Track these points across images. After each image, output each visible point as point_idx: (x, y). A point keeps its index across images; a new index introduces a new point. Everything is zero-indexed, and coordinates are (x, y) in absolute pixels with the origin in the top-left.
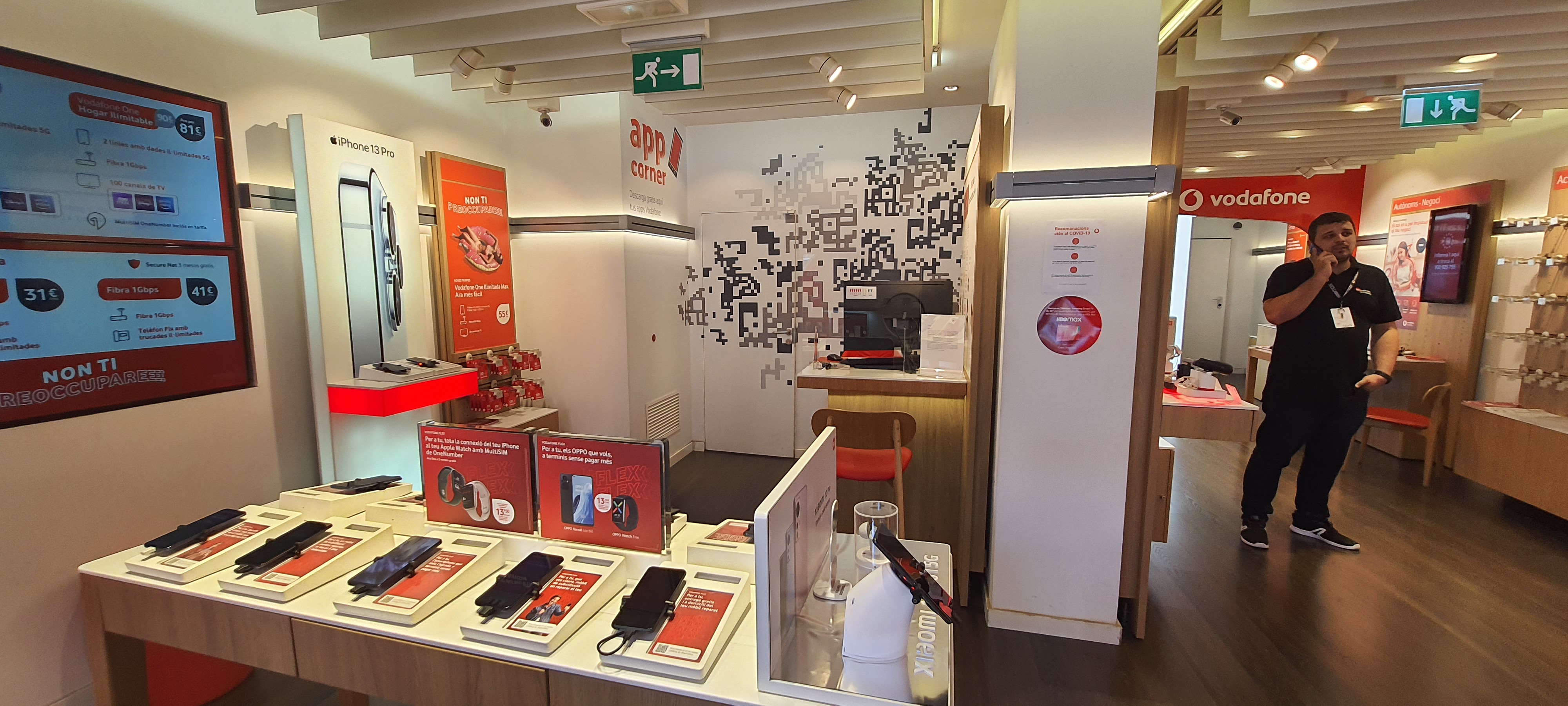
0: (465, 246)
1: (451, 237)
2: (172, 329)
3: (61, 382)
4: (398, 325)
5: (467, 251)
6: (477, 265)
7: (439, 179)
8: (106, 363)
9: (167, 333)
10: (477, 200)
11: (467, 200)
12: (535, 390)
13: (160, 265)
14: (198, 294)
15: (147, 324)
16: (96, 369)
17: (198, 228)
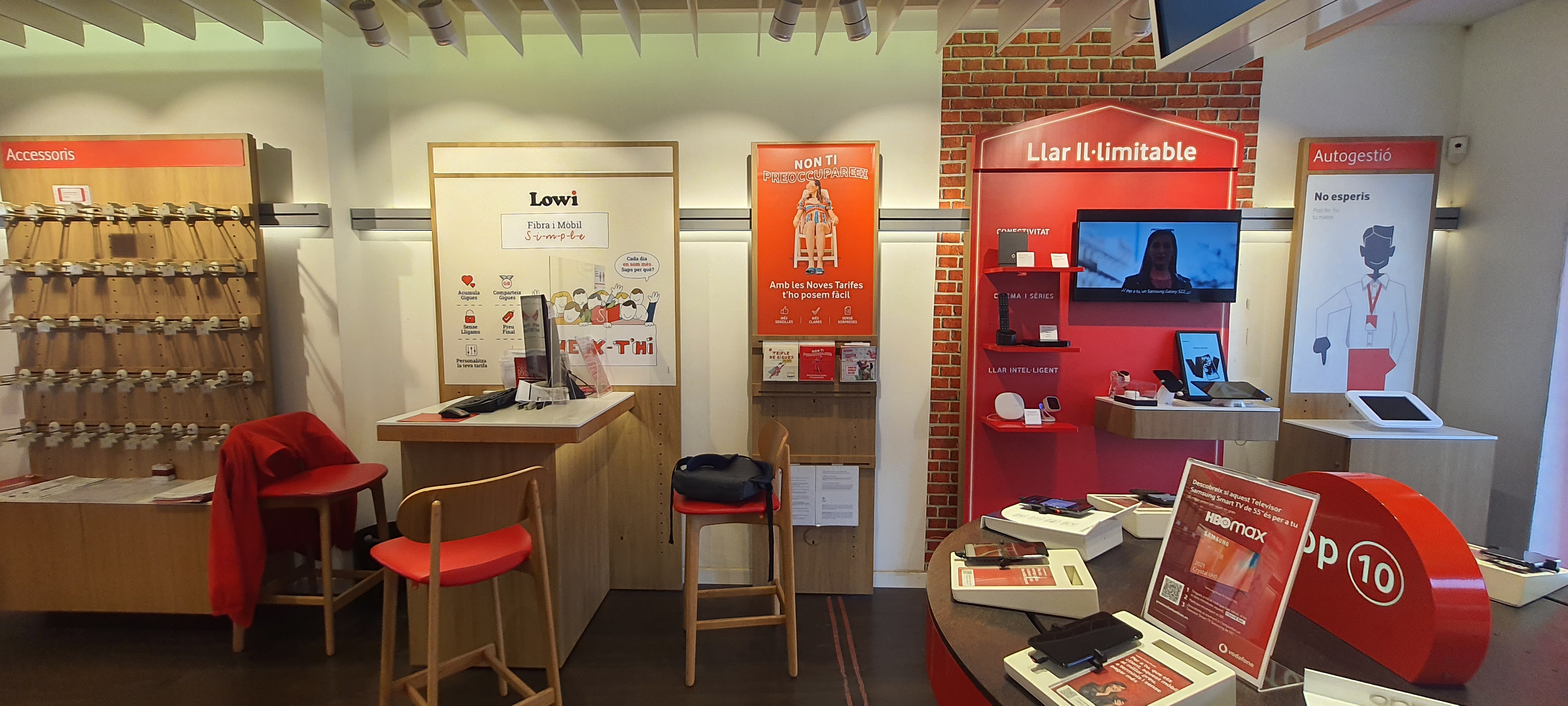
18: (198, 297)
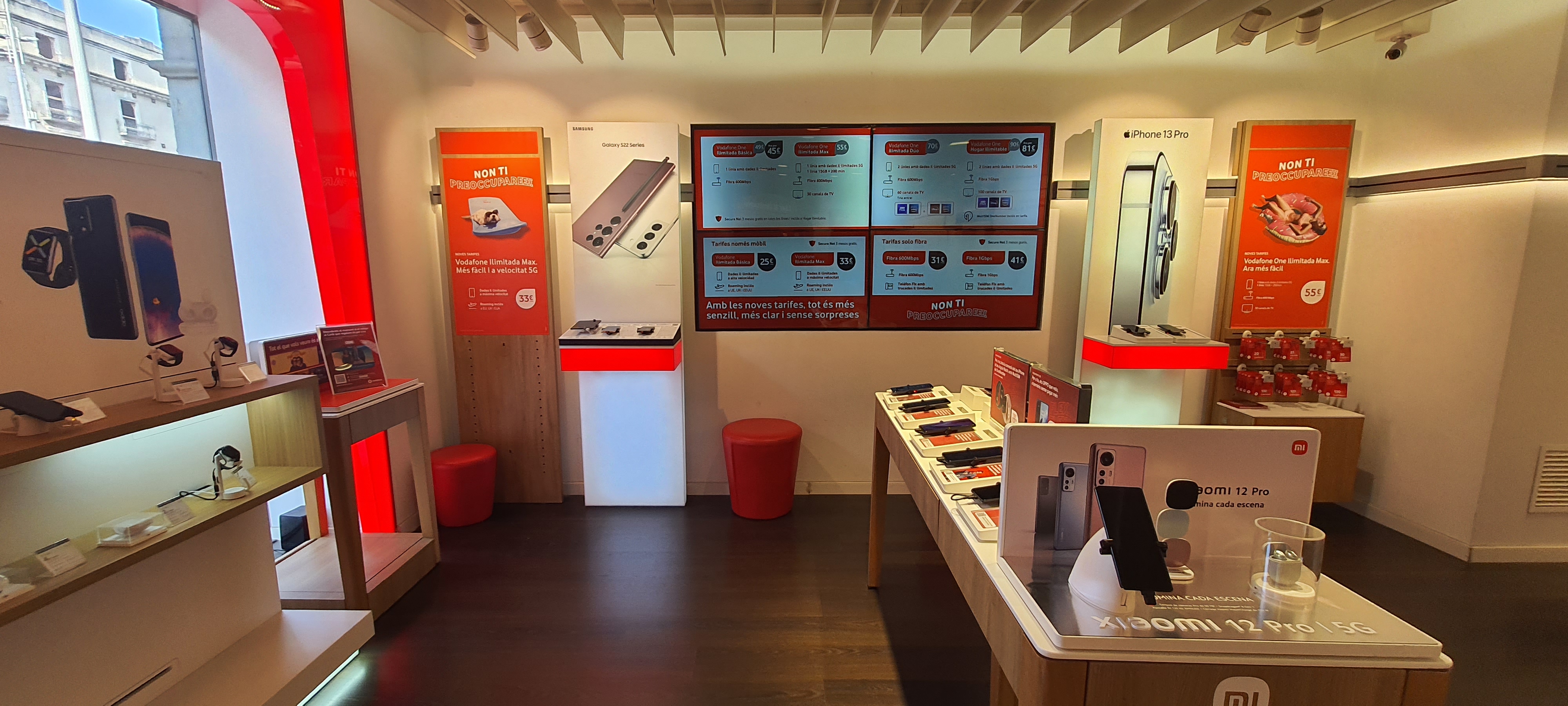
0: (1268, 216)
1: (1251, 208)
2: (916, 285)
3: (939, 310)
4: (1162, 293)
5: (1271, 222)
6: (1282, 237)
7: (1247, 148)
8: (959, 302)
9: (913, 286)
10: (1299, 164)
11: (1282, 166)
12: (1339, 386)
13: (995, 243)
14: (1014, 262)
15: (983, 280)
16: (955, 304)
17: (1022, 216)
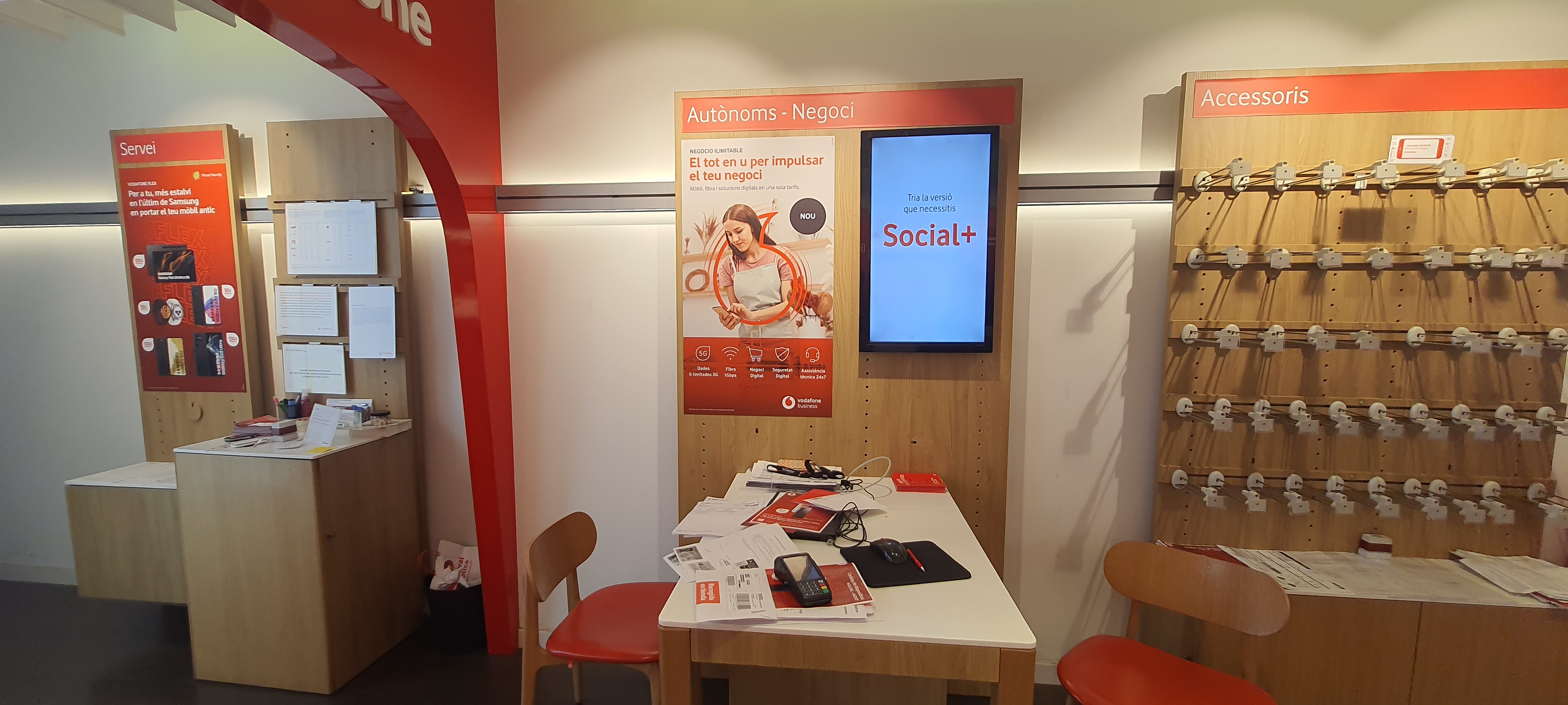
18: (1470, 299)
